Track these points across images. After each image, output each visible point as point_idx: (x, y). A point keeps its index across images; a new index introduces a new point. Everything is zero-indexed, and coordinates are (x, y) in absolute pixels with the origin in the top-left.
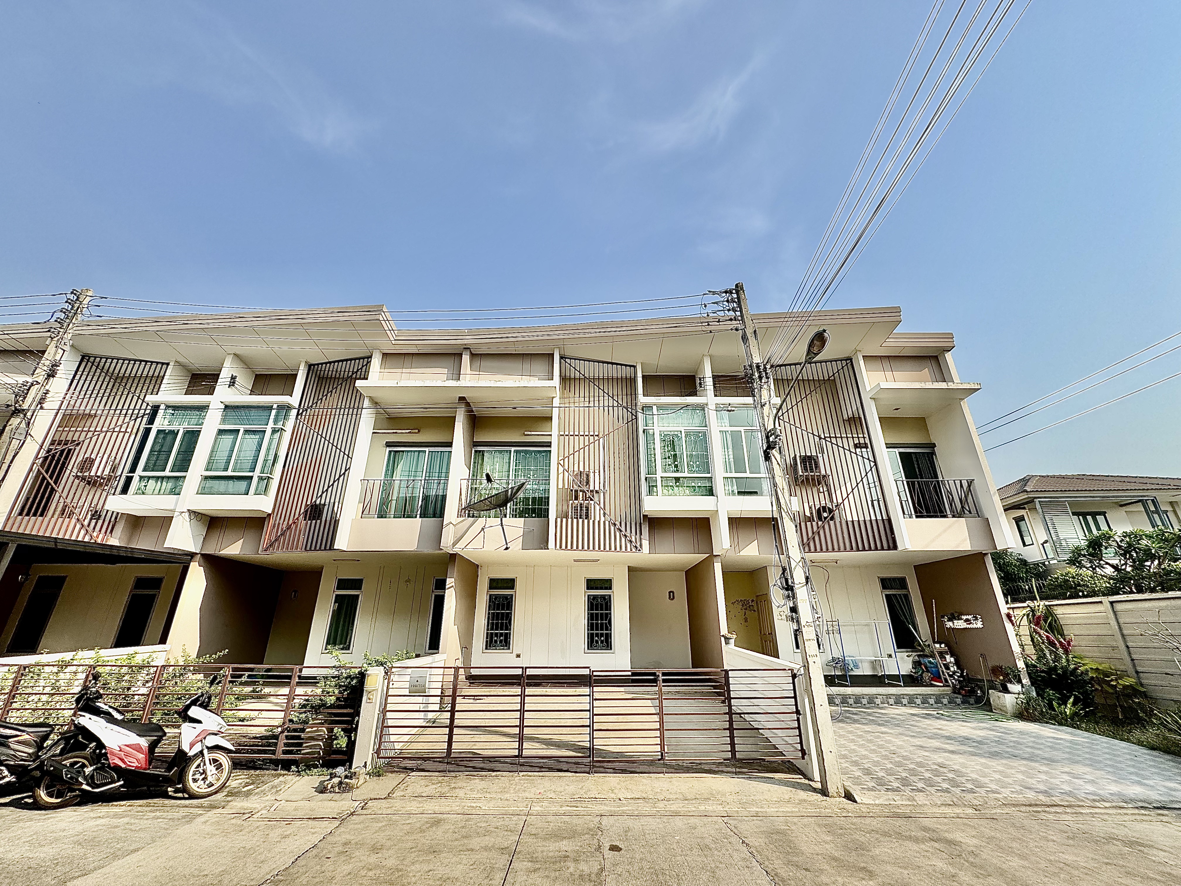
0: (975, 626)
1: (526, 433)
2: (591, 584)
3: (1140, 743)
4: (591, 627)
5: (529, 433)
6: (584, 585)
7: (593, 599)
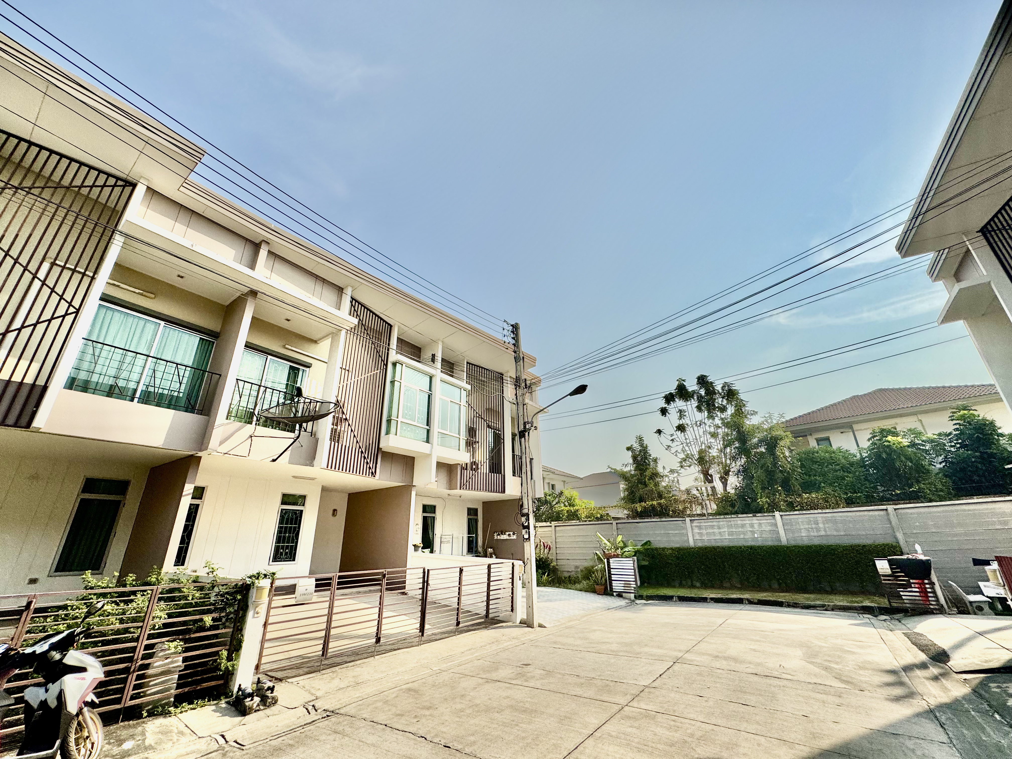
0: (512, 538)
1: (287, 346)
2: (287, 499)
3: (576, 590)
4: (279, 540)
5: (290, 347)
6: (279, 499)
7: (285, 514)
